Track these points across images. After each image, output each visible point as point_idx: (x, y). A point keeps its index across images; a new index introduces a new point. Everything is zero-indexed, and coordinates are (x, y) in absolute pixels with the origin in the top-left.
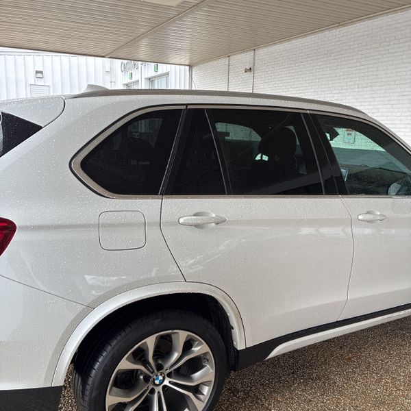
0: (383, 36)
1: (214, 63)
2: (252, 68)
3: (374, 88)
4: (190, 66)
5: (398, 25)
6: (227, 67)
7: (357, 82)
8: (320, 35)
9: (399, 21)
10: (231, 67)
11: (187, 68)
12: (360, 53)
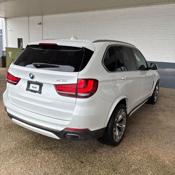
0: (98, 18)
1: (20, 18)
2: (41, 23)
3: (95, 36)
4: (6, 18)
5: (103, 15)
6: (28, 21)
7: (89, 33)
8: (73, 14)
9: (103, 13)
10: (29, 21)
11: (4, 19)
12: (89, 23)
